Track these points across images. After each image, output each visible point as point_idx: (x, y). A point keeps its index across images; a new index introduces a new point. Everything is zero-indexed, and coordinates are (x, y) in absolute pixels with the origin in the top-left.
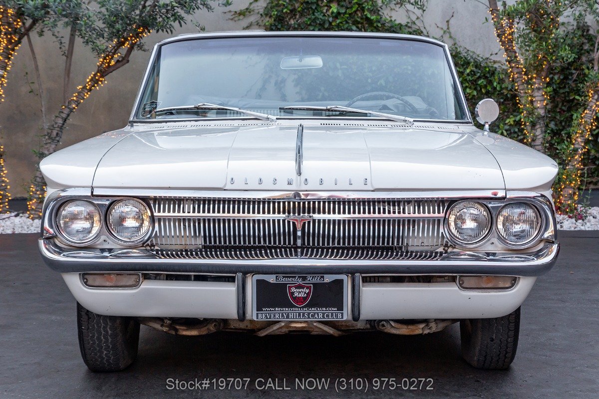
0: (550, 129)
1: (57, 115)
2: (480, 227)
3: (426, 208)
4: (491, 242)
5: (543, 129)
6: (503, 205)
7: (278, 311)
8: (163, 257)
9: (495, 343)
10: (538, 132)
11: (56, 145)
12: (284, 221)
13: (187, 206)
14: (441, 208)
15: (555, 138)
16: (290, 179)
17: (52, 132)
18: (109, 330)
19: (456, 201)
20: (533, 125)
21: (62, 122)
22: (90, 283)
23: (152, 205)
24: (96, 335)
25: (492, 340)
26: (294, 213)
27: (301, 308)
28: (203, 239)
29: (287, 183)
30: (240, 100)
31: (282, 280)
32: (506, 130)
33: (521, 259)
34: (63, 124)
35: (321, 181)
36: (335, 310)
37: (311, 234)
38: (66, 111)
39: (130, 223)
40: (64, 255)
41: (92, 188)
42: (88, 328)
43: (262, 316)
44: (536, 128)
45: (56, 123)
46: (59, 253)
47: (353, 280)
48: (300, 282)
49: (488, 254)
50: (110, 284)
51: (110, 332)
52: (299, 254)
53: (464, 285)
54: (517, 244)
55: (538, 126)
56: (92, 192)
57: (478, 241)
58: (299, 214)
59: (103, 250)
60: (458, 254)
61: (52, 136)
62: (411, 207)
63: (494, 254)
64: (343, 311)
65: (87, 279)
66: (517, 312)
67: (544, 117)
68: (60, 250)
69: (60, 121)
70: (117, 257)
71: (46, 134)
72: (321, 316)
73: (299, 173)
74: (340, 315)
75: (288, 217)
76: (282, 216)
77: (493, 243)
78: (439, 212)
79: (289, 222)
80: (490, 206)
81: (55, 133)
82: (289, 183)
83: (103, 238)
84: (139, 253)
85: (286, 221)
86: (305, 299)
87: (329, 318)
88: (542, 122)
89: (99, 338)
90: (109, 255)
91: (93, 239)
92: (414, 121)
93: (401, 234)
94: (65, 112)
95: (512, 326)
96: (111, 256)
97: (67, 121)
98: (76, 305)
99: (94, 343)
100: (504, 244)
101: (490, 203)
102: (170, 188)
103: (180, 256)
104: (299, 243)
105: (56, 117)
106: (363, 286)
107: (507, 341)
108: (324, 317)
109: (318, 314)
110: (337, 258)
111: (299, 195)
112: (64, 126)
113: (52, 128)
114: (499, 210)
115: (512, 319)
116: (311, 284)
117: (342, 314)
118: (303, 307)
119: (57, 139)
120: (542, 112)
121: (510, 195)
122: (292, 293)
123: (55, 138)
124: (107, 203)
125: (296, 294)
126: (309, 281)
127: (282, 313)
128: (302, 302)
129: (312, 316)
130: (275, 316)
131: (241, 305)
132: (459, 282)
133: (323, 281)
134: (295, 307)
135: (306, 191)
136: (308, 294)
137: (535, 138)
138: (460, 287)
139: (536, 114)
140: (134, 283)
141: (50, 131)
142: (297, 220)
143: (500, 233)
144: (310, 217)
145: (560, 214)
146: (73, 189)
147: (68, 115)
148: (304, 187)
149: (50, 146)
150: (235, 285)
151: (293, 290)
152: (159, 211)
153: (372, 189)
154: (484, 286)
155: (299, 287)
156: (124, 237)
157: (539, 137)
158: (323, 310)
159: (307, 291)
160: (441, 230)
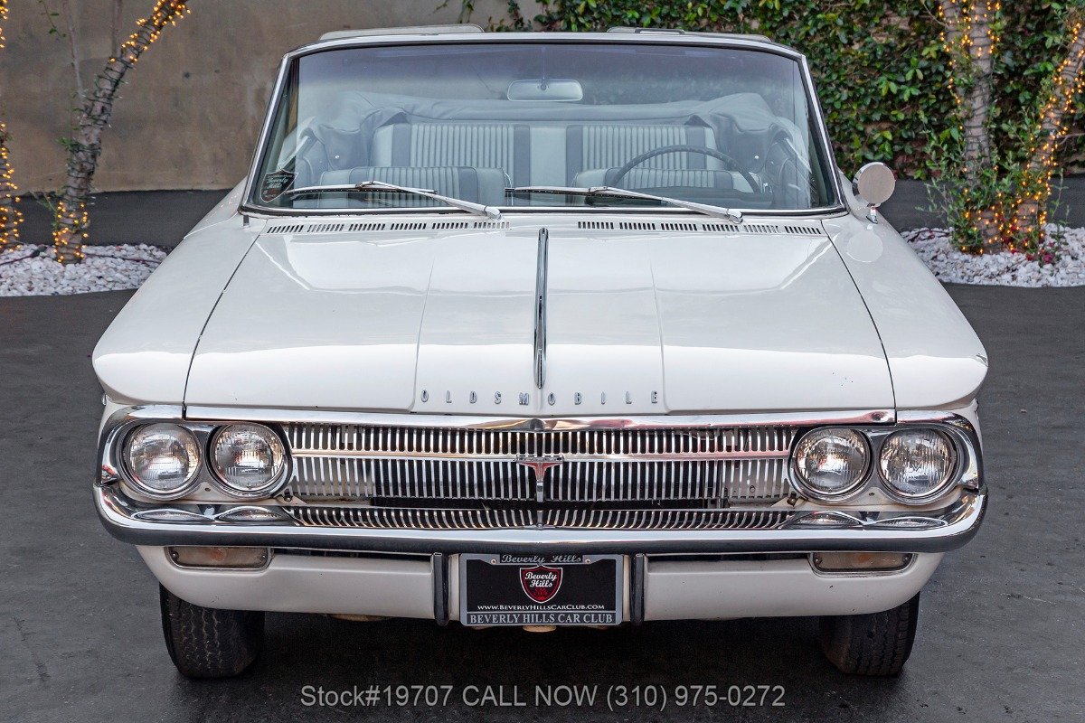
0: (1003, 66)
1: (102, 73)
2: (852, 468)
3: (759, 438)
4: (870, 491)
5: (987, 97)
6: (889, 433)
7: (504, 610)
8: (306, 524)
9: (874, 641)
10: (977, 103)
11: (101, 129)
12: (514, 464)
13: (346, 435)
14: (784, 438)
15: (1011, 82)
16: (524, 393)
17: (93, 105)
18: (214, 618)
19: (812, 428)
20: (969, 90)
21: (110, 88)
22: (182, 558)
23: (287, 434)
24: (193, 627)
25: (871, 635)
26: (531, 451)
27: (543, 605)
28: (374, 488)
29: (518, 401)
30: (435, 104)
31: (511, 561)
32: (923, 70)
33: (921, 525)
34: (114, 91)
35: (578, 398)
36: (602, 609)
37: (561, 482)
38: (118, 67)
39: (250, 460)
40: (136, 516)
41: (184, 406)
42: (180, 616)
43: (477, 619)
44: (974, 95)
45: (101, 90)
46: (129, 513)
47: (632, 564)
48: (542, 563)
49: (864, 515)
50: (217, 562)
51: (216, 622)
52: (540, 520)
53: (822, 565)
54: (915, 495)
55: (977, 93)
56: (184, 413)
57: (847, 492)
58: (540, 455)
59: (202, 508)
60: (812, 515)
61: (93, 113)
62: (733, 438)
63: (875, 515)
64: (614, 609)
65: (177, 553)
66: (913, 603)
67: (988, 75)
68: (131, 506)
69: (107, 86)
70: (228, 521)
71: (83, 108)
72: (576, 618)
73: (540, 383)
74: (609, 618)
75: (521, 459)
76: (510, 457)
77: (873, 494)
78: (780, 448)
79: (522, 468)
80: (870, 435)
81: (98, 107)
82: (524, 402)
83: (204, 485)
84: (265, 513)
85: (518, 465)
86: (549, 591)
87: (590, 622)
88: (985, 85)
89: (198, 632)
90: (213, 517)
91: (187, 488)
92: (743, 214)
93: (715, 480)
94: (116, 69)
95: (903, 625)
96: (217, 518)
97: (120, 84)
98: (158, 590)
99: (190, 639)
100: (891, 497)
101: (869, 431)
102: (317, 408)
103: (335, 520)
104: (540, 496)
105: (100, 77)
106: (650, 570)
107: (896, 636)
108: (582, 621)
109: (572, 615)
110: (604, 528)
111: (539, 424)
112: (115, 94)
113: (92, 97)
114: (883, 443)
115: (906, 614)
116: (559, 566)
117: (614, 615)
118: (546, 604)
119: (104, 118)
120: (985, 67)
121: (904, 417)
122: (528, 582)
123: (99, 116)
124: (209, 430)
125: (535, 584)
126: (558, 561)
127: (511, 614)
128: (545, 596)
129: (562, 618)
130: (498, 618)
131: (441, 602)
132: (814, 560)
133: (582, 561)
134: (533, 603)
135: (552, 416)
136: (555, 583)
137: (971, 115)
138: (816, 569)
139: (975, 70)
140: (257, 561)
141: (89, 103)
142: (535, 465)
143: (885, 477)
144: (559, 459)
145: (1013, 252)
146: (151, 406)
147: (122, 74)
148: (549, 410)
149: (91, 132)
150: (430, 567)
151: (530, 576)
152: (299, 446)
153: (666, 412)
154: (856, 565)
155: (541, 571)
156: (239, 485)
157: (977, 113)
158: (581, 609)
159: (554, 578)
160: (784, 475)
